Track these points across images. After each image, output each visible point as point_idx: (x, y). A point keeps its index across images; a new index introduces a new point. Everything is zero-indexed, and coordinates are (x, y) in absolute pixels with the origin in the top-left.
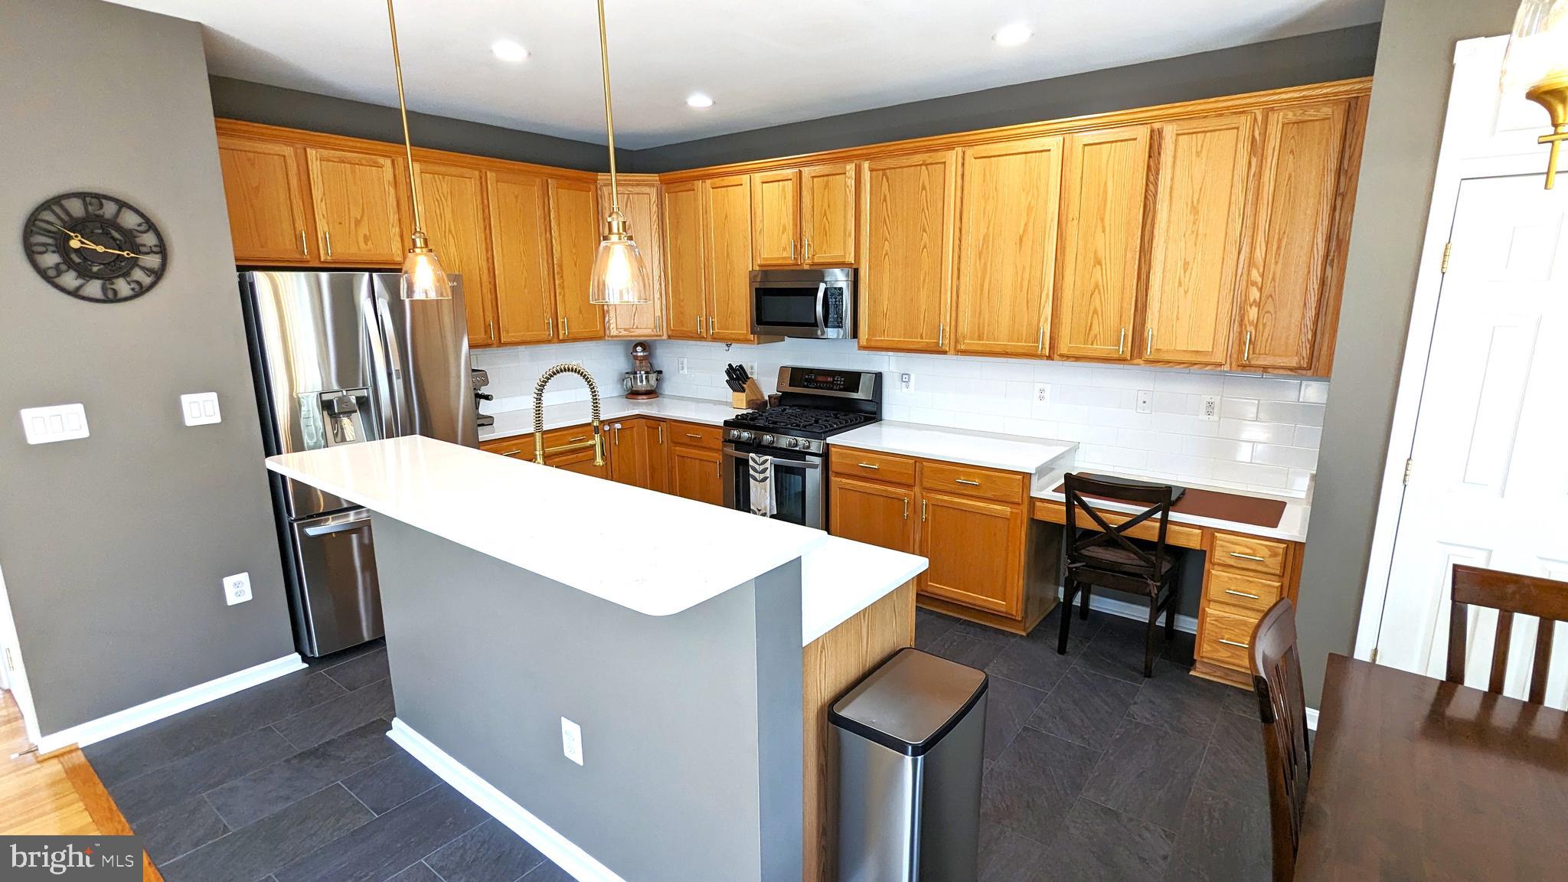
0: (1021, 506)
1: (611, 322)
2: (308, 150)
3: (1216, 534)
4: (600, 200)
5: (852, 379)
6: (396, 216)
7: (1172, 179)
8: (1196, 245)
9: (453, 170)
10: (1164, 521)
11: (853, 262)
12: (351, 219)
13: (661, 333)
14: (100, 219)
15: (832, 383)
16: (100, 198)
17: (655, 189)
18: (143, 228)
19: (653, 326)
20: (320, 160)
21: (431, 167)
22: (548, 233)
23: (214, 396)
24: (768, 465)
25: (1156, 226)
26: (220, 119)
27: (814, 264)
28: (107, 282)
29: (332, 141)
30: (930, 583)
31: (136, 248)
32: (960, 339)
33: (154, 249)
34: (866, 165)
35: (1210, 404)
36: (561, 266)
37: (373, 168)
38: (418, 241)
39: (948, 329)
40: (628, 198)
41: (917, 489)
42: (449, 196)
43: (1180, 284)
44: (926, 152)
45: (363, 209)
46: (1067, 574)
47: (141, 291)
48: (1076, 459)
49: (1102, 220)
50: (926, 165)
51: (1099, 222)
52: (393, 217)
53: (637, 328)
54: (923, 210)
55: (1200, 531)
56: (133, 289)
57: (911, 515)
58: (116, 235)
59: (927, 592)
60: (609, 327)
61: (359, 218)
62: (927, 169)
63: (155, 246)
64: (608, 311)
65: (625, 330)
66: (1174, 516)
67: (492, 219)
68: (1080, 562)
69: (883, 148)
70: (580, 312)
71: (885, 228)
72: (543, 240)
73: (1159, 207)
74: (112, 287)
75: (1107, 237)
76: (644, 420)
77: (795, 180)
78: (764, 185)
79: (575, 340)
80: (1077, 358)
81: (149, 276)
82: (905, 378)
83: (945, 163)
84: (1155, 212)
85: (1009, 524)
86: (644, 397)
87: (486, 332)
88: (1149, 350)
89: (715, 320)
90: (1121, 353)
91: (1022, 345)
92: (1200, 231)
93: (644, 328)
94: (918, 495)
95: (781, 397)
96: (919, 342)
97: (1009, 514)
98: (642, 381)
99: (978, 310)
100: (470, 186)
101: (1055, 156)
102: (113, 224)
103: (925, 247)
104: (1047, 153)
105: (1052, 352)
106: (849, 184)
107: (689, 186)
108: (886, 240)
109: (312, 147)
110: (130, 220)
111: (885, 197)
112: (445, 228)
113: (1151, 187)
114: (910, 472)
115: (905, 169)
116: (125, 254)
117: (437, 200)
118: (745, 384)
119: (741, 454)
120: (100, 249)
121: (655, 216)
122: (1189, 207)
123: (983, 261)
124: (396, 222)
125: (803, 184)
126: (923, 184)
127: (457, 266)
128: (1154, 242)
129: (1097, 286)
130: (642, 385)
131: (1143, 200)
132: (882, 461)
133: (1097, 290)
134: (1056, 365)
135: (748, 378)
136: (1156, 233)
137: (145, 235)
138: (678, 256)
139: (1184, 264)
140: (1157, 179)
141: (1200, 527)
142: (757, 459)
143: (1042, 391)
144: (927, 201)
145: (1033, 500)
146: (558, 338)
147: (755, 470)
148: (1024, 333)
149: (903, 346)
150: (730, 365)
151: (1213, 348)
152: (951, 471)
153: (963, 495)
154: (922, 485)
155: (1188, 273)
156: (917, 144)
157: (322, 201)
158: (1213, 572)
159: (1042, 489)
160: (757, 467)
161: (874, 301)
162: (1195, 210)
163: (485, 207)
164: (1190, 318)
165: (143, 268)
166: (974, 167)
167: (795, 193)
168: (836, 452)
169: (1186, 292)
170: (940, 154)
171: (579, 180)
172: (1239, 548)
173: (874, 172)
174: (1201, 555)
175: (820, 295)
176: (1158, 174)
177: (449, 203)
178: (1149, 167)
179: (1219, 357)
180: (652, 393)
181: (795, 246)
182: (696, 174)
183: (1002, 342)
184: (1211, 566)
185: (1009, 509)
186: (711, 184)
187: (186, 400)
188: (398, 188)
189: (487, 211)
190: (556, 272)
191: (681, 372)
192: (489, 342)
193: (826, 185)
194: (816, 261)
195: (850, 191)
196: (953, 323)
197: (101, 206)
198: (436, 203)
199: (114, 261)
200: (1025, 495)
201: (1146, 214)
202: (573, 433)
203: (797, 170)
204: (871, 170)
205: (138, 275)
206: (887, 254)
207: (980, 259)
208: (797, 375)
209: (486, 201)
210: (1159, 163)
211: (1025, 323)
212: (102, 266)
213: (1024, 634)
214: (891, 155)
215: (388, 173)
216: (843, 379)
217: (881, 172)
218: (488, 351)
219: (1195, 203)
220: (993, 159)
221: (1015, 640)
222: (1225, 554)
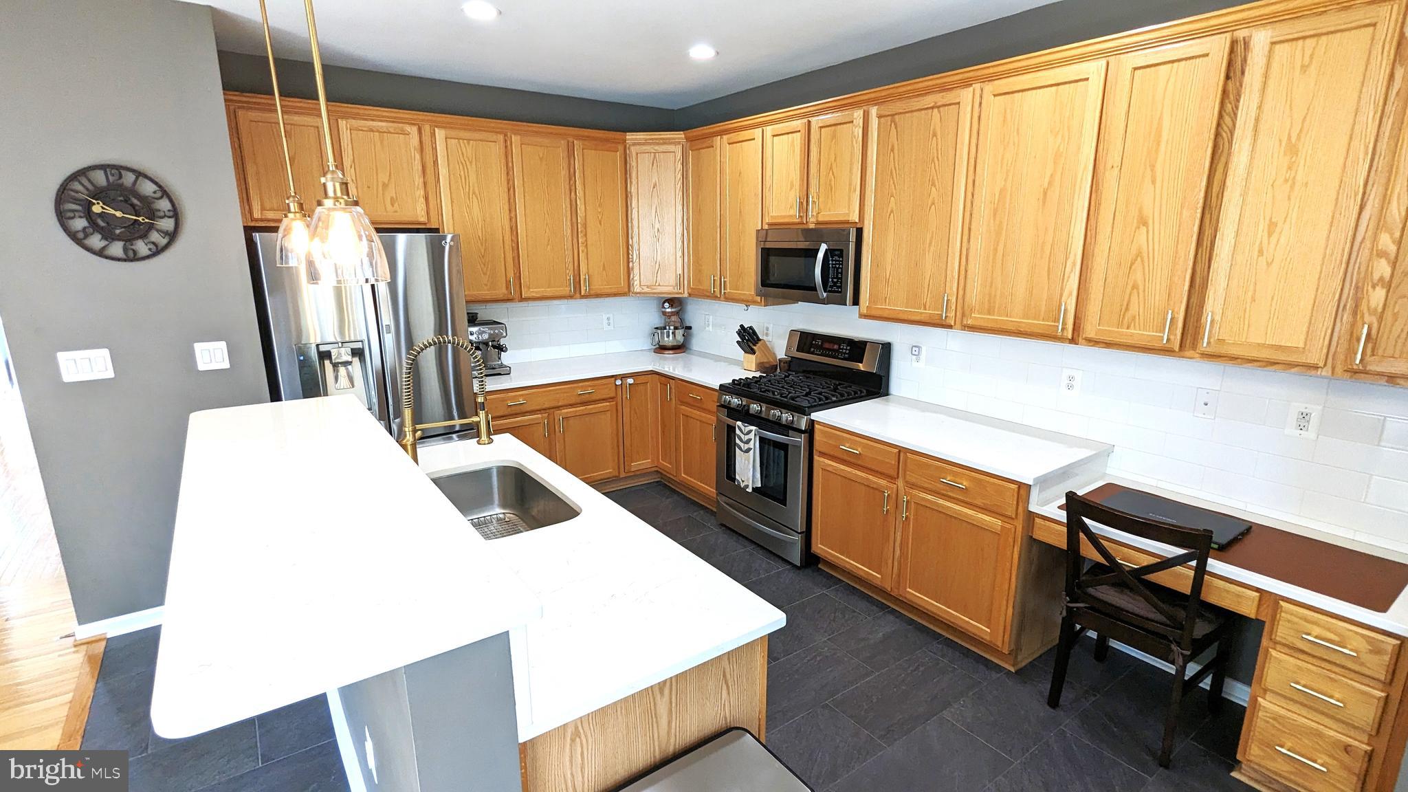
0: (1016, 520)
1: (635, 279)
2: (340, 121)
3: (1281, 603)
4: (628, 159)
5: (857, 348)
6: (421, 180)
7: (1260, 107)
8: (1289, 199)
9: (477, 135)
10: (1201, 571)
11: (857, 221)
12: (379, 184)
13: (681, 291)
14: (120, 187)
15: (837, 351)
16: (119, 169)
17: (680, 147)
18: (159, 194)
19: (674, 285)
20: (350, 130)
21: (453, 133)
22: (573, 194)
23: (223, 344)
24: (752, 436)
25: (1230, 173)
26: (228, 93)
27: (818, 223)
28: (127, 244)
29: (361, 112)
30: (908, 590)
31: (153, 214)
32: (967, 312)
33: (167, 214)
34: (874, 111)
35: (1304, 416)
36: (585, 226)
37: (401, 135)
38: (292, 205)
39: (954, 300)
40: (655, 156)
41: (900, 483)
42: (474, 160)
43: (1261, 252)
44: (940, 91)
45: (390, 175)
46: (1064, 613)
47: (158, 251)
48: (1108, 465)
49: (1153, 167)
50: (939, 107)
51: (1149, 170)
52: (419, 180)
53: (659, 285)
54: (933, 160)
55: (1258, 594)
56: (150, 249)
57: (892, 511)
58: (135, 201)
59: (906, 598)
60: (633, 284)
61: (386, 182)
62: (939, 112)
63: (169, 211)
64: (633, 268)
65: (648, 287)
66: (1214, 565)
67: (516, 180)
68: (1083, 602)
69: (891, 91)
70: (604, 269)
71: (892, 182)
72: (568, 200)
73: (1235, 147)
74: (132, 247)
75: (1158, 191)
76: (657, 376)
77: (803, 131)
78: (775, 138)
79: (598, 296)
80: (1108, 345)
81: (164, 238)
82: (915, 350)
83: (959, 103)
84: (1229, 154)
85: (999, 539)
86: (671, 352)
87: (507, 288)
88: (1206, 340)
89: (727, 280)
90: (1165, 342)
91: (1039, 323)
92: (1299, 178)
93: (668, 285)
94: (902, 492)
95: (790, 361)
96: (921, 313)
97: (999, 528)
98: (668, 336)
99: (989, 280)
100: (495, 150)
101: (1095, 86)
102: (133, 191)
103: (933, 204)
104: (1085, 82)
105: (1076, 334)
106: (856, 134)
107: (708, 142)
108: (892, 196)
109: (342, 118)
110: (148, 188)
111: (893, 146)
112: (469, 190)
113: (1227, 119)
114: (893, 463)
115: (915, 113)
116: (140, 219)
117: (461, 162)
118: (755, 346)
119: (730, 421)
120: (119, 214)
121: (680, 174)
122: (1284, 144)
123: (997, 222)
124: (421, 185)
125: (812, 137)
126: (934, 129)
127: (480, 226)
128: (1225, 194)
129: (1139, 254)
130: (669, 341)
131: (1212, 137)
132: (865, 446)
133: (1139, 259)
134: (1081, 350)
135: (759, 340)
136: (1229, 183)
137: (160, 201)
138: (698, 211)
139: (1269, 226)
140: (1237, 108)
141: (1258, 590)
142: (743, 428)
143: (1071, 378)
144: (937, 150)
145: (1031, 516)
146: (580, 294)
147: (741, 440)
148: (1043, 308)
149: (905, 317)
150: (742, 326)
151: (1305, 344)
152: (937, 468)
153: (950, 497)
154: (905, 478)
155: (1274, 239)
156: (930, 83)
157: (351, 167)
158: (1273, 653)
159: (1046, 502)
160: (742, 436)
161: (876, 264)
162: (1292, 149)
163: (509, 170)
164: (1272, 299)
165: (158, 231)
166: (994, 106)
167: (803, 146)
168: (821, 430)
169: (1269, 264)
170: (955, 93)
171: (607, 140)
172: (1317, 630)
173: (882, 119)
174: (1256, 626)
175: (821, 255)
176: (1238, 101)
177: (474, 166)
178: (1225, 92)
179: (1315, 357)
180: (680, 348)
181: (801, 203)
182: (715, 130)
183: (1016, 318)
184: (1271, 644)
185: (1000, 523)
186: (728, 139)
187: (199, 347)
188: (424, 153)
189: (511, 173)
190: (579, 230)
191: (707, 328)
192: (510, 297)
193: (834, 136)
194: (821, 219)
195: (856, 141)
196: (961, 292)
197: (121, 177)
198: (461, 166)
199: (132, 224)
200: (1020, 509)
201: (1217, 157)
202: (582, 387)
203: (805, 120)
204: (880, 117)
205: (155, 236)
206: (892, 211)
207: (994, 220)
208: (807, 340)
209: (510, 164)
210: (1241, 86)
211: (1045, 296)
212: (123, 229)
213: (1013, 670)
214: (901, 97)
215: (414, 140)
216: (848, 348)
217: (889, 118)
218: (508, 305)
219: (1293, 140)
220: (1016, 95)
221: (999, 675)
222: (1292, 633)
